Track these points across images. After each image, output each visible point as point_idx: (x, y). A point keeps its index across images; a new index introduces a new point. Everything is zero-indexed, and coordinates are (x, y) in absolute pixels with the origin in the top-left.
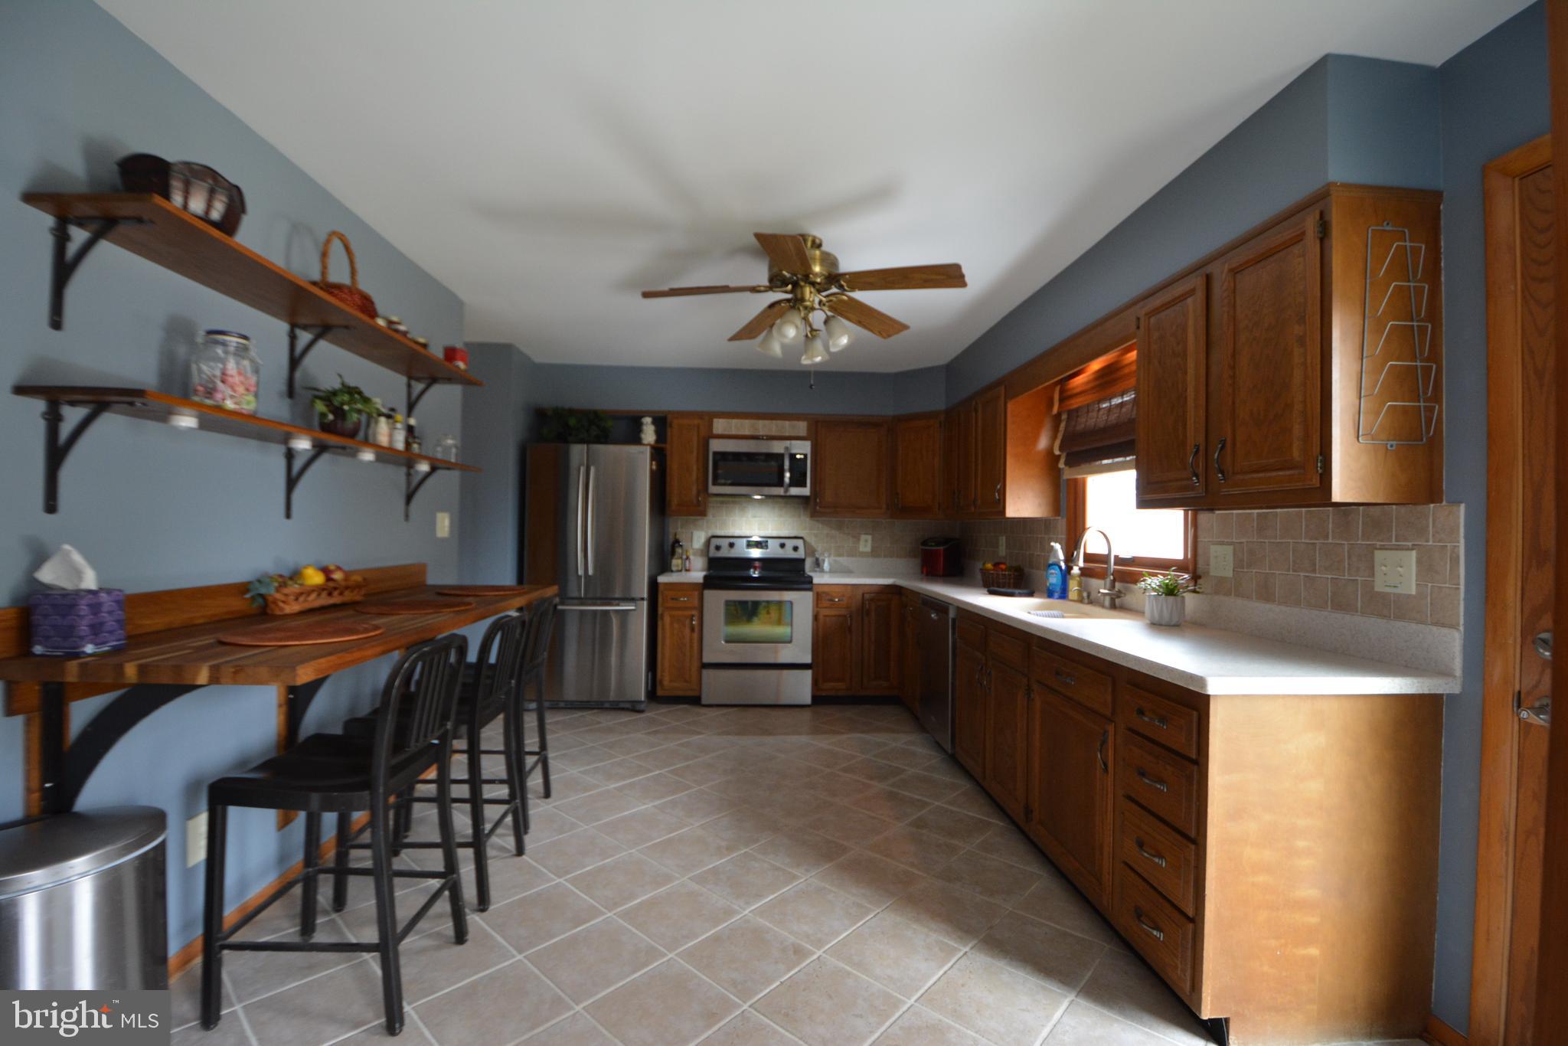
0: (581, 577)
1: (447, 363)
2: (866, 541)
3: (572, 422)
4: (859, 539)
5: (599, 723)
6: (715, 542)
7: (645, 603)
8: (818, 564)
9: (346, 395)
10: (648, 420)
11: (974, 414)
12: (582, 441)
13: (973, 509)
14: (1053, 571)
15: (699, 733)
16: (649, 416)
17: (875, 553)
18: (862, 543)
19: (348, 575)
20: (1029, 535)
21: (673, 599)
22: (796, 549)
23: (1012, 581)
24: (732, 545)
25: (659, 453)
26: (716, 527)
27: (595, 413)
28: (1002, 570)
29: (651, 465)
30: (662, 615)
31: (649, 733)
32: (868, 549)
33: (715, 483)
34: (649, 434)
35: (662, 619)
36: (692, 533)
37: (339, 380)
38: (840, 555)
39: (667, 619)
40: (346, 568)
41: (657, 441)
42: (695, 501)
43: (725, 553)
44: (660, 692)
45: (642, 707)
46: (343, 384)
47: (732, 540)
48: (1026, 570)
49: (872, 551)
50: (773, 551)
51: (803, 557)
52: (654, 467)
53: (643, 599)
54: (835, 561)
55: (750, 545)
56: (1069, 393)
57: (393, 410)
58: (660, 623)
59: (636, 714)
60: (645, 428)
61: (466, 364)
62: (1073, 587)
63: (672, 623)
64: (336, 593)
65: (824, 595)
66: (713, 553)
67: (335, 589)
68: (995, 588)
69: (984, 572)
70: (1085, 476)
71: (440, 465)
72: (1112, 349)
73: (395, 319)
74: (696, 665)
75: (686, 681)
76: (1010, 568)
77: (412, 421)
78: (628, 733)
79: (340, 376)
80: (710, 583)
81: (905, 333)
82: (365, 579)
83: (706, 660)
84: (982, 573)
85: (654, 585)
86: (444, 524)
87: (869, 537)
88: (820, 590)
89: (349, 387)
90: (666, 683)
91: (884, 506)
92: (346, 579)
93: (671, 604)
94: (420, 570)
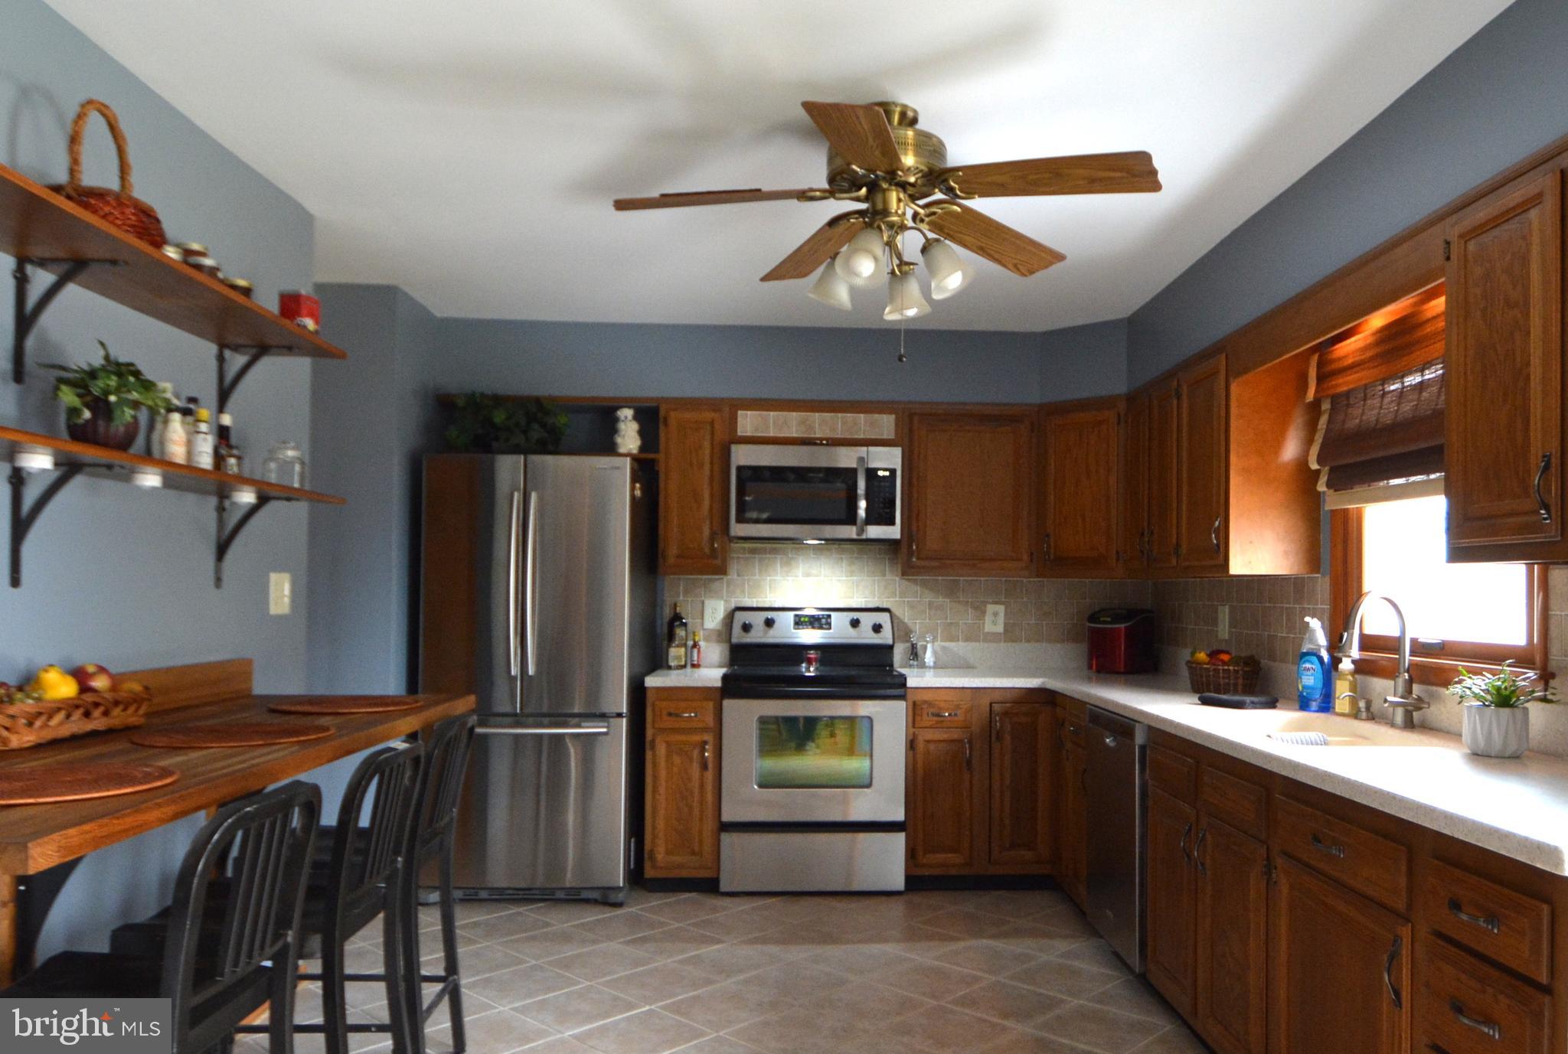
0: (515, 678)
1: (287, 322)
2: (996, 614)
3: (499, 417)
4: (984, 613)
5: (547, 925)
6: (741, 618)
7: (624, 720)
8: (914, 654)
9: (114, 378)
10: (626, 413)
11: (1175, 402)
12: (515, 450)
13: (1174, 562)
14: (1308, 665)
15: (719, 942)
16: (629, 407)
17: (1010, 634)
18: (988, 618)
19: (117, 680)
20: (1267, 604)
21: (670, 714)
22: (877, 628)
23: (1240, 681)
24: (769, 623)
25: (645, 469)
26: (743, 591)
27: (538, 401)
28: (1224, 663)
29: (633, 489)
30: (653, 741)
31: (628, 943)
32: (1000, 628)
33: (740, 520)
34: (629, 438)
35: (653, 748)
36: (703, 603)
37: (102, 353)
38: (952, 638)
39: (661, 750)
40: (114, 669)
41: (642, 449)
42: (707, 550)
43: (758, 636)
44: (649, 873)
45: (621, 897)
46: (107, 358)
47: (770, 615)
48: (1264, 662)
49: (1006, 630)
50: (839, 631)
51: (890, 642)
52: (638, 493)
53: (620, 715)
54: (944, 648)
55: (799, 623)
56: (1334, 366)
57: (193, 400)
58: (649, 755)
59: (610, 909)
60: (622, 426)
61: (317, 322)
62: (1342, 690)
63: (668, 756)
64: (97, 713)
65: (925, 706)
66: (738, 636)
67: (97, 705)
68: (1211, 692)
69: (1192, 666)
70: (1364, 505)
71: (273, 493)
72: (1404, 295)
73: (195, 247)
74: (710, 826)
75: (693, 853)
76: (1235, 661)
77: (226, 420)
78: (594, 942)
79: (102, 344)
80: (733, 686)
81: (1057, 267)
82: (146, 688)
83: (726, 817)
84: (1190, 668)
85: (638, 692)
86: (281, 593)
87: (1001, 609)
88: (920, 697)
89: (118, 364)
90: (660, 856)
91: (1025, 557)
92: (114, 688)
93: (668, 723)
94: (242, 669)
